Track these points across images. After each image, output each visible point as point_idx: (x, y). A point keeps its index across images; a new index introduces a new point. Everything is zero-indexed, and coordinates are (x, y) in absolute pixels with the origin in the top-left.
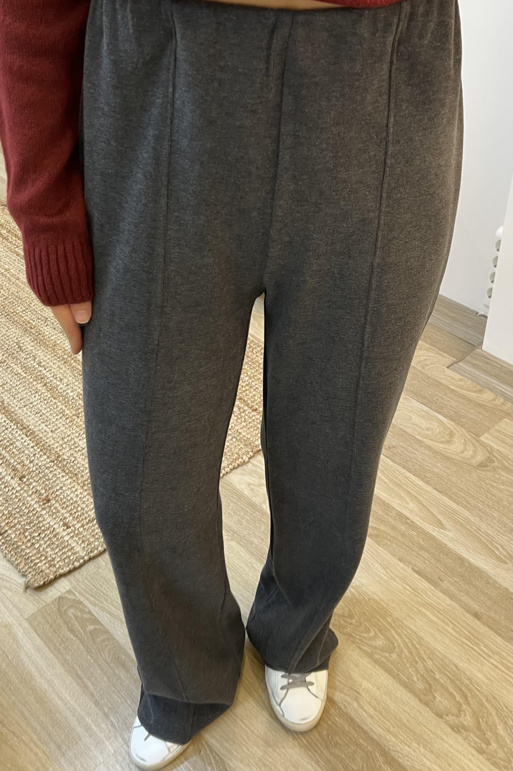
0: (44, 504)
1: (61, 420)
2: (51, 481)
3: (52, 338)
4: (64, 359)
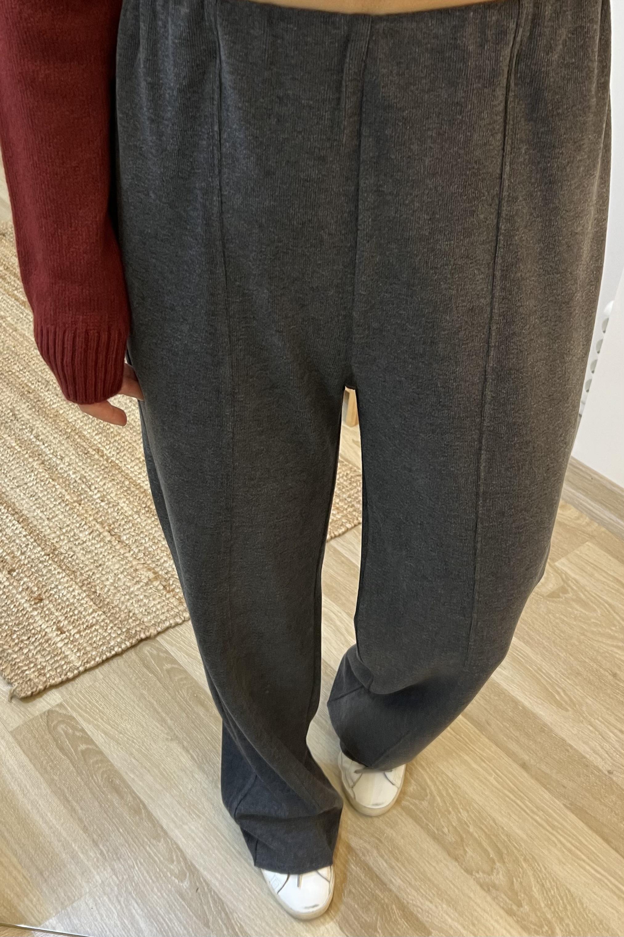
0: (36, 604)
1: (59, 507)
2: (45, 578)
3: (54, 406)
4: (66, 433)
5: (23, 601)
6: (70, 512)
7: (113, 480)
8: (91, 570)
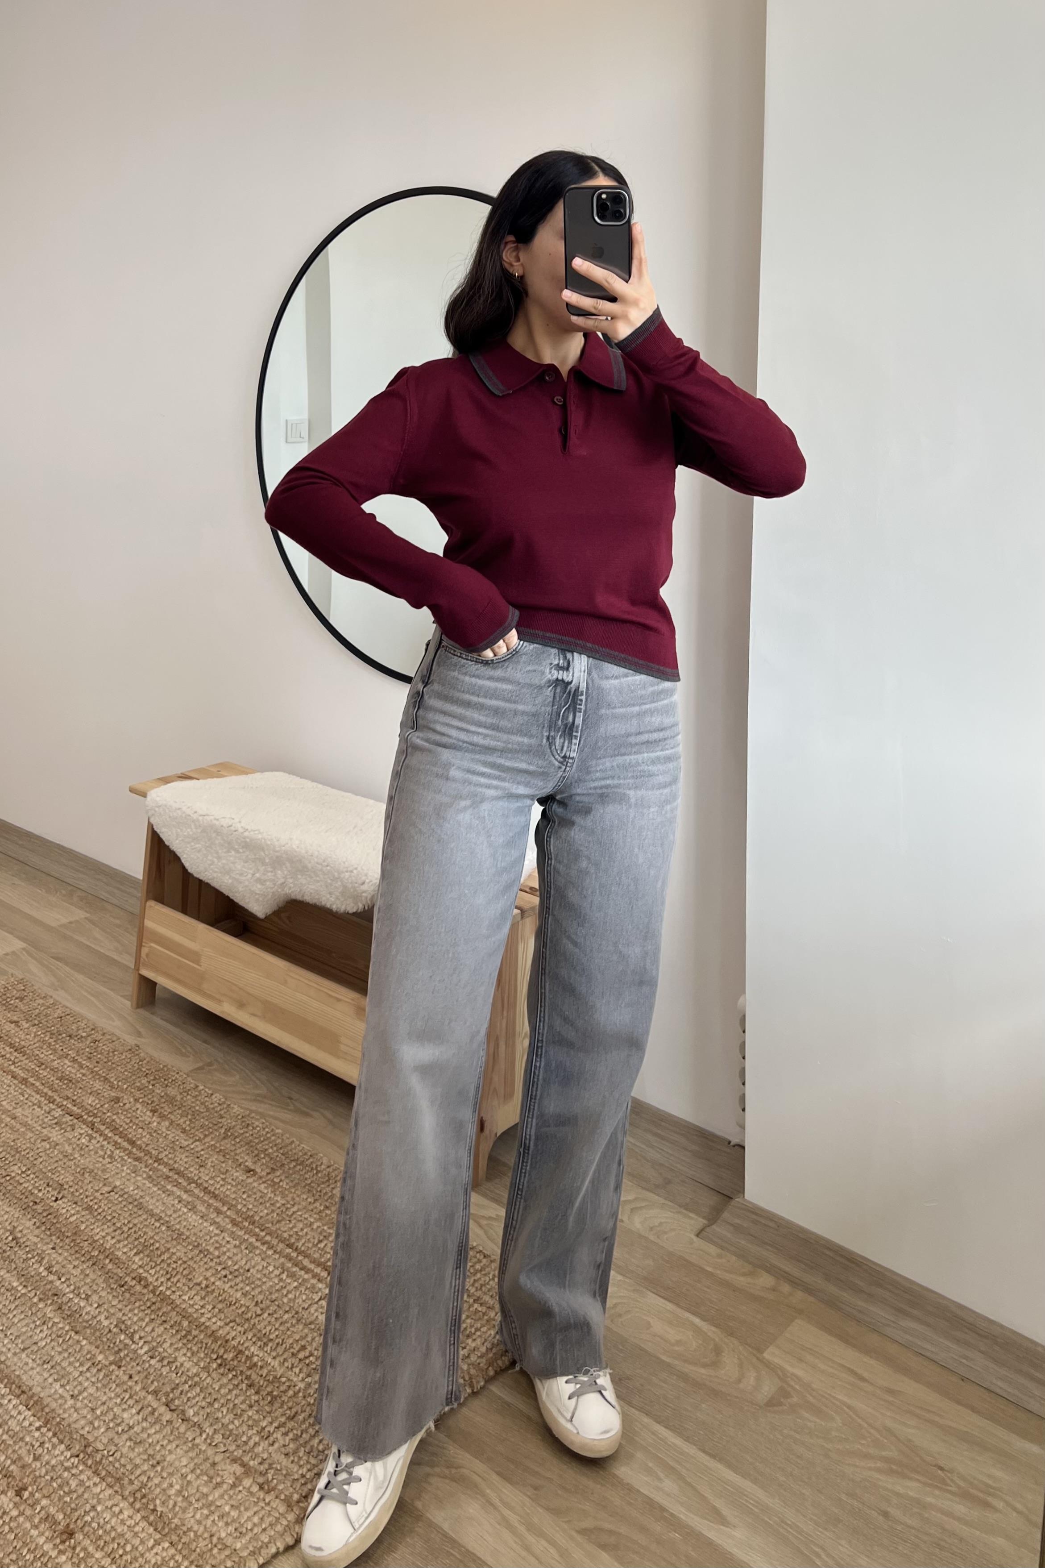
0: (63, 1542)
2: (75, 1496)
4: (92, 1257)
5: (41, 1540)
6: (105, 1382)
7: (165, 1321)
8: (144, 1472)
